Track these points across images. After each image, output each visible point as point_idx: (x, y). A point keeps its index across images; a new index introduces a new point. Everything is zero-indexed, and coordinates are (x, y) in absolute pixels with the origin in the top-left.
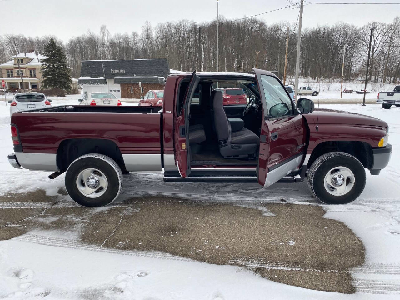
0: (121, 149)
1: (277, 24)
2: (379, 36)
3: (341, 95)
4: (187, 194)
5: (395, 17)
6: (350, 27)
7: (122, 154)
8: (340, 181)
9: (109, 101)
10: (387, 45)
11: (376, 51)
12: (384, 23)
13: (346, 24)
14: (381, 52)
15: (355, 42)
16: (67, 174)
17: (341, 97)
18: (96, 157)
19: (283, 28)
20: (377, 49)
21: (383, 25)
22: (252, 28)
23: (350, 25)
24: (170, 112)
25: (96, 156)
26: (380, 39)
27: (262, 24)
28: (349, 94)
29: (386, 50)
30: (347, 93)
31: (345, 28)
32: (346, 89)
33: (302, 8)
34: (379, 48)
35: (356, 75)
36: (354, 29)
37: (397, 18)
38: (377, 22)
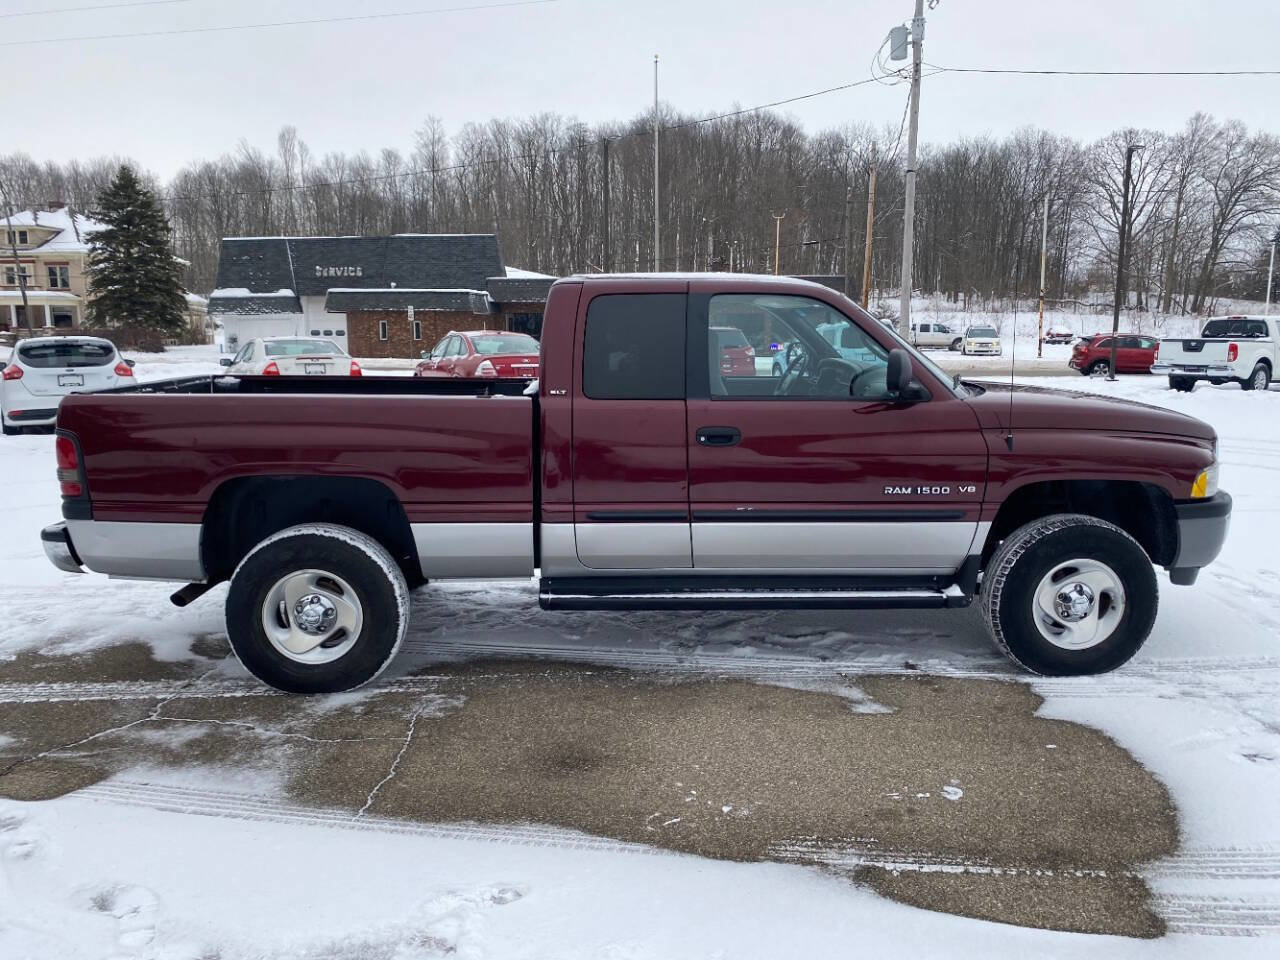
0: (407, 507)
1: (837, 129)
2: (1147, 172)
3: (1040, 349)
4: (608, 649)
5: (1193, 115)
6: (1058, 143)
7: (412, 525)
8: (1080, 604)
9: (324, 364)
10: (1172, 200)
11: (1138, 215)
12: (1160, 131)
13: (1045, 133)
14: (1155, 219)
15: (1075, 189)
16: (233, 591)
17: (1040, 354)
18: (327, 535)
19: (855, 143)
20: (1141, 211)
21: (1158, 137)
22: (759, 143)
23: (1059, 138)
24: (563, 392)
25: (325, 532)
26: (1149, 180)
27: (789, 131)
28: (1063, 345)
29: (1168, 214)
30: (1054, 343)
31: (1042, 144)
32: (1052, 331)
33: (916, 82)
34: (1149, 208)
35: (1079, 290)
36: (1071, 149)
37: (1198, 118)
38: (1138, 127)
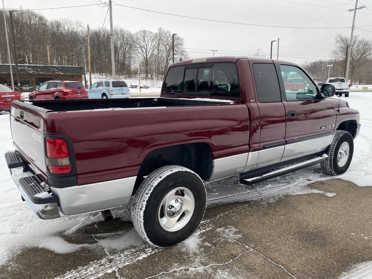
1: (59, 20)
2: (149, 42)
5: (159, 28)
6: (125, 31)
10: (156, 50)
11: (148, 53)
12: (151, 31)
13: (121, 29)
14: (152, 54)
15: (130, 45)
17: (140, 91)
19: (66, 25)
20: (149, 52)
21: (151, 33)
23: (125, 30)
26: (150, 44)
28: (135, 88)
29: (156, 54)
30: (132, 88)
31: (121, 31)
32: (132, 85)
33: (111, 7)
34: (150, 52)
35: (135, 73)
36: (129, 34)
37: (160, 29)
38: (146, 30)
